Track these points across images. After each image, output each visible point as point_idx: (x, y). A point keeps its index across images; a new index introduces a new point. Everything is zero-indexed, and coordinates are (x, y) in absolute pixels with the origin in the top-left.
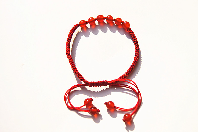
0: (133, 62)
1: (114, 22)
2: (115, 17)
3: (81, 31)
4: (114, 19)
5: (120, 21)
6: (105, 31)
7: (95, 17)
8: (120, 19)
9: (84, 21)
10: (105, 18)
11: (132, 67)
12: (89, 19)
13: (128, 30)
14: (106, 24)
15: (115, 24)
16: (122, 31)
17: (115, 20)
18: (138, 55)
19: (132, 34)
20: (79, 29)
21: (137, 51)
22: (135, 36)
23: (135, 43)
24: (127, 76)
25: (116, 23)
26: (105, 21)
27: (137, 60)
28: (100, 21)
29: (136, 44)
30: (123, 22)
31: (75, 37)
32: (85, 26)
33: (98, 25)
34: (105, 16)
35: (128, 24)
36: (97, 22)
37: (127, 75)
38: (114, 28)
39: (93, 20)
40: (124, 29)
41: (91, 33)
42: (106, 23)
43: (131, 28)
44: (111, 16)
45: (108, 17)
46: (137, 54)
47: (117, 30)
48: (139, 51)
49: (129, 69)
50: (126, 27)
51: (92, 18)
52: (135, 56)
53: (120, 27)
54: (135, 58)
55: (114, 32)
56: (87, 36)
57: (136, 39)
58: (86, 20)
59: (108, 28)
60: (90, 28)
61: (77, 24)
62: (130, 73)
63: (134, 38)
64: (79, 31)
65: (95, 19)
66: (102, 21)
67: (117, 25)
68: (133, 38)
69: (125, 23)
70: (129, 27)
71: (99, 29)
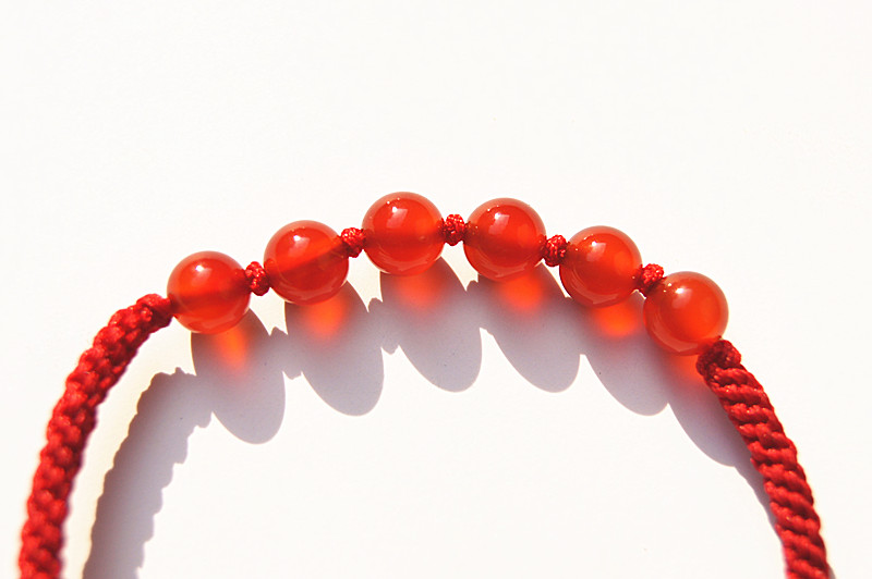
1: (555, 271)
2: (561, 222)
3: (189, 368)
4: (561, 243)
5: (620, 262)
6: (453, 372)
7: (346, 217)
8: (616, 241)
9: (217, 263)
10: (452, 231)
12: (281, 243)
13: (705, 368)
14: (465, 286)
16: (639, 369)
17: (561, 252)
19: (753, 420)
20: (169, 348)
22: (788, 444)
23: (782, 527)
26: (454, 256)
28: (402, 267)
29: (800, 539)
30: (652, 281)
31: (125, 435)
32: (231, 317)
33: (374, 301)
34: (457, 201)
35: (706, 296)
36: (363, 275)
38: (558, 334)
39: (323, 249)
41: (298, 390)
42: (466, 274)
44: (519, 214)
45: (484, 215)
47: (583, 359)
50: (680, 333)
51: (314, 231)
53: (620, 324)
55: (554, 378)
56: (257, 423)
58: (249, 252)
59: (483, 332)
60: (283, 328)
61: (142, 303)
63: (777, 468)
64: (170, 371)
65: (350, 245)
66: (423, 261)
69: (677, 295)
70: (712, 336)
71: (391, 351)
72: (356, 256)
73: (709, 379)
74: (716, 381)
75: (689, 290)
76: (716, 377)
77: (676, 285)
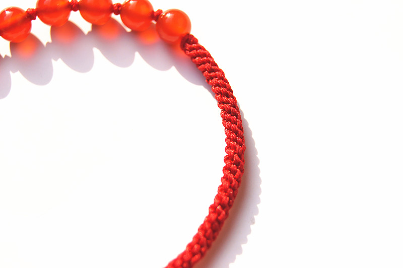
0: (222, 189)
1: (119, 20)
4: (119, 5)
6: (83, 65)
10: (73, 6)
11: (213, 216)
14: (86, 31)
15: (129, 30)
17: (119, 9)
18: (240, 156)
19: (204, 63)
21: (233, 135)
22: (220, 70)
24: (197, 261)
25: (130, 23)
27: (238, 181)
29: (227, 106)
30: (157, 16)
33: (48, 43)
35: (180, 17)
36: (39, 28)
37: (197, 257)
38: (125, 46)
40: (170, 46)
43: (196, 36)
46: (234, 148)
47: (137, 53)
48: (242, 138)
49: (202, 228)
50: (171, 33)
52: (226, 159)
54: (225, 169)
55: (126, 62)
57: (226, 81)
60: (9, 55)
62: (209, 246)
67: (136, 33)
68: (209, 79)
69: (167, 17)
70: (184, 32)
71: (56, 60)
72: (35, 19)
73: (185, 50)
74: (188, 50)
75: (173, 15)
76: (187, 48)
77: (166, 13)
